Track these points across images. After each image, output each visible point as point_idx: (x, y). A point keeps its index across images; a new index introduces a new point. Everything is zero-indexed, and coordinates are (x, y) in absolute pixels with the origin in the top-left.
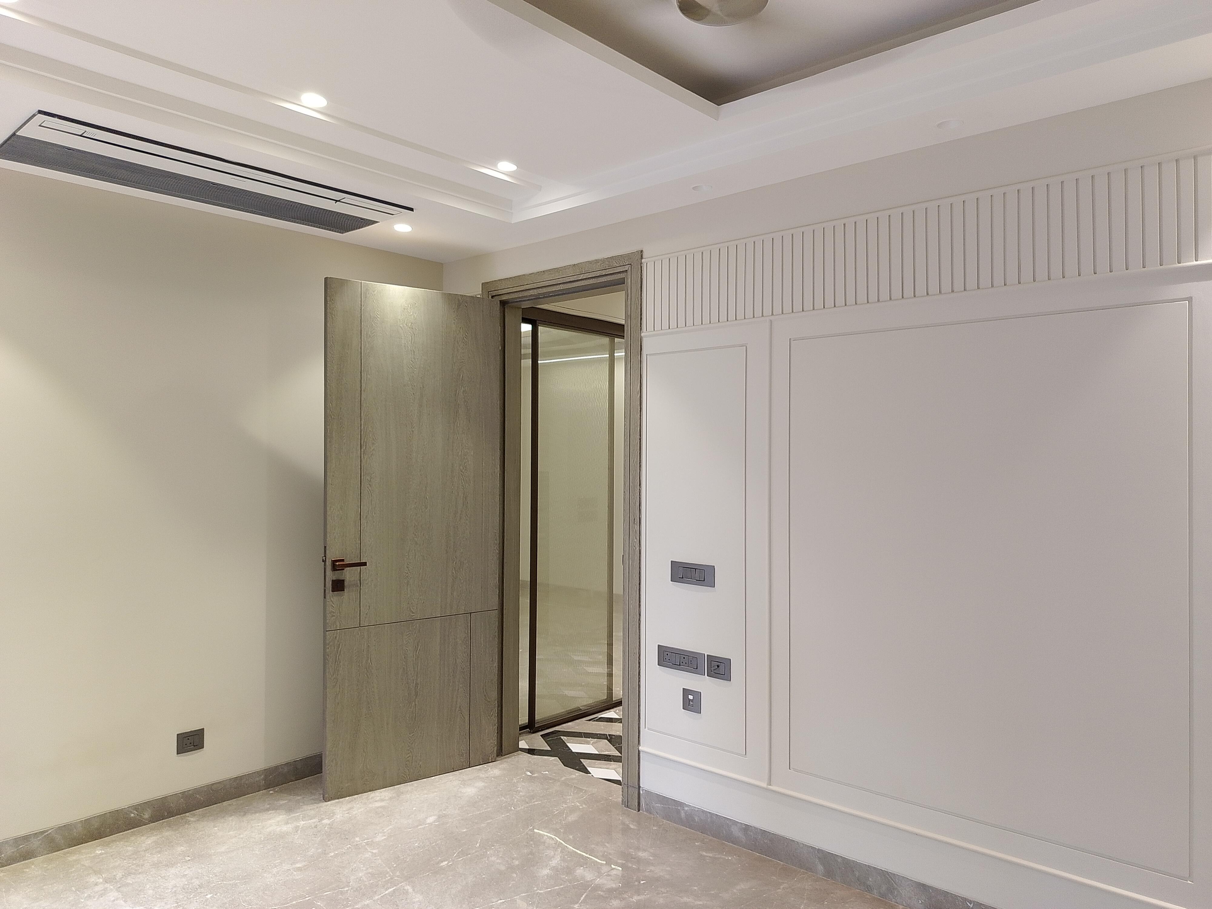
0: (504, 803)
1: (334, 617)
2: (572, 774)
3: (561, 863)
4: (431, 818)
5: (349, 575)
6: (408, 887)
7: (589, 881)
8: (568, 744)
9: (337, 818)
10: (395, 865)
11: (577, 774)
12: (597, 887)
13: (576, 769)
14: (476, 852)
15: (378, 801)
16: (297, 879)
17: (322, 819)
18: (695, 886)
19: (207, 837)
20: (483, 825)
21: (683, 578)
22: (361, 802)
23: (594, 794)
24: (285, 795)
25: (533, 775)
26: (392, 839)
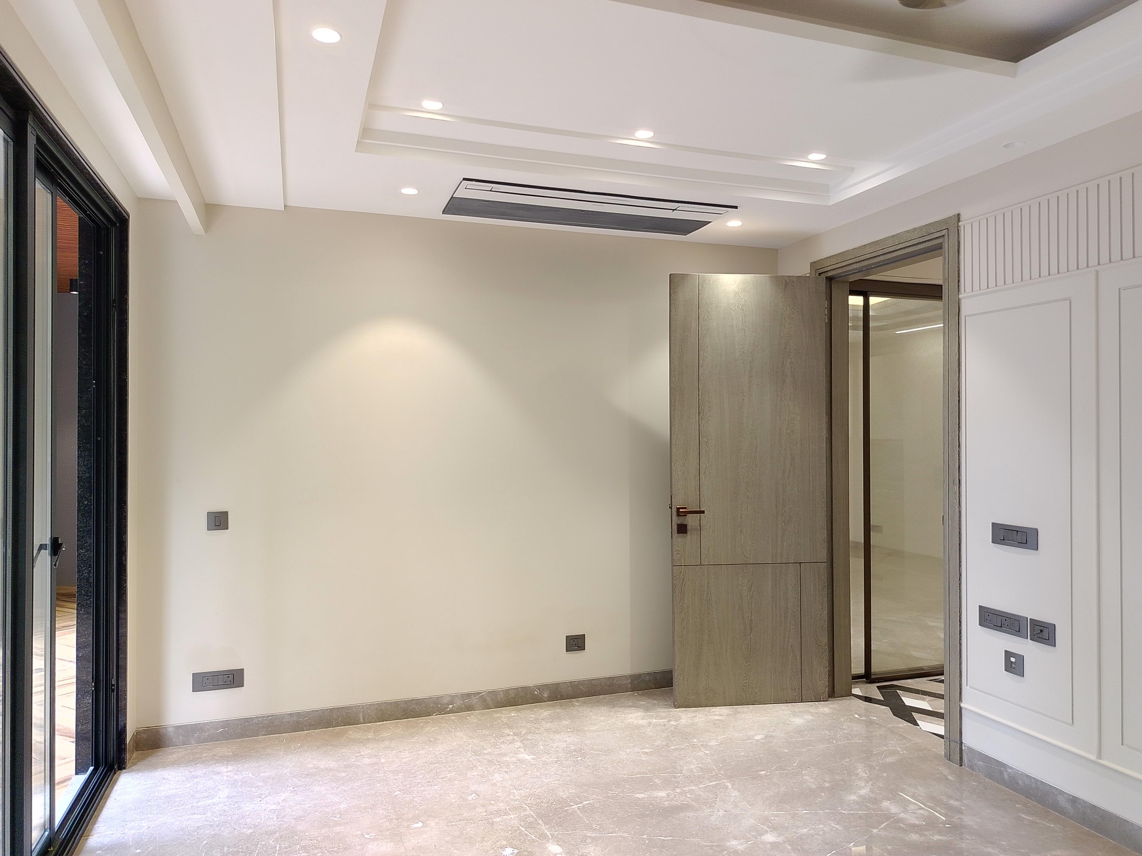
0: (827, 736)
1: (679, 555)
2: (900, 724)
3: (869, 793)
4: (758, 736)
5: (691, 520)
6: (729, 784)
7: (892, 814)
8: (903, 698)
9: (682, 722)
10: (721, 766)
11: (904, 724)
12: (901, 820)
13: (905, 720)
14: (792, 769)
15: (717, 715)
16: (643, 760)
17: (670, 721)
18: (1004, 841)
19: (584, 718)
20: (804, 750)
21: (1004, 540)
22: (704, 714)
23: (917, 743)
24: (646, 698)
25: (861, 718)
26: (723, 746)
